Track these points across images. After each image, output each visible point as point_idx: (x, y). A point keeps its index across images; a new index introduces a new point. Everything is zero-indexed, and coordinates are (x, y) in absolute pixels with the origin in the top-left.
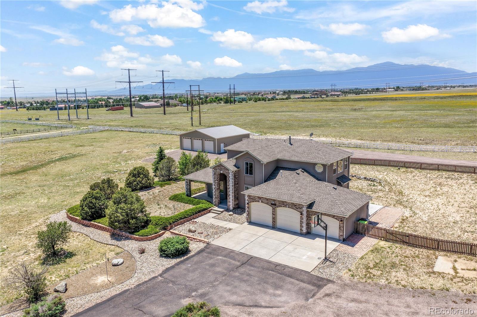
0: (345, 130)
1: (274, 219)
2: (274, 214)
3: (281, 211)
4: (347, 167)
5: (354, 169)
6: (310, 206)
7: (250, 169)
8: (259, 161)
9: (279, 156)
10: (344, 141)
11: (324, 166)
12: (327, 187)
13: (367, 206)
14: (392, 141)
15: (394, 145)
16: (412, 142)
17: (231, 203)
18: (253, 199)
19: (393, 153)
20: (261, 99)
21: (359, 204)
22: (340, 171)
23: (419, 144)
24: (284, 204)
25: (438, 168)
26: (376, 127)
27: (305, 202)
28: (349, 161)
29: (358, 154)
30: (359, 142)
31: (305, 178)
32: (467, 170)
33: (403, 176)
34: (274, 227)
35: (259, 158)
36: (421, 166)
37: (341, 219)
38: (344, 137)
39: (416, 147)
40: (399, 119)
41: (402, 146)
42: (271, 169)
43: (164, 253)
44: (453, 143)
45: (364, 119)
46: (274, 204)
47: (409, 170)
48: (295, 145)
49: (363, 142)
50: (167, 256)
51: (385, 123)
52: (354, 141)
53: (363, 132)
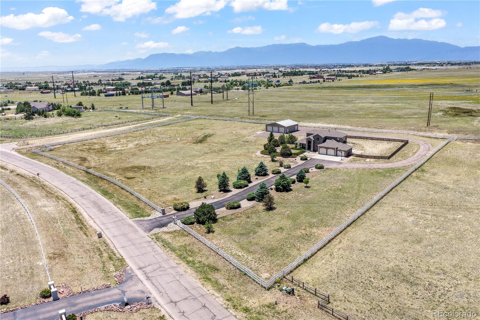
0: (343, 119)
1: (327, 153)
2: (327, 151)
3: (328, 150)
4: (346, 139)
5: (348, 140)
6: (337, 148)
7: (318, 139)
8: (321, 137)
9: (326, 136)
10: (343, 127)
11: (340, 138)
12: (341, 144)
13: (351, 149)
14: (366, 127)
15: (366, 129)
16: (375, 128)
17: (312, 149)
18: (321, 147)
19: (364, 133)
20: (270, 85)
21: (349, 148)
22: (344, 140)
23: (378, 129)
24: (330, 148)
25: (378, 139)
26: (360, 118)
27: (336, 147)
28: (347, 137)
29: (349, 134)
30: (350, 127)
31: (334, 142)
32: (387, 140)
33: (365, 142)
34: (327, 155)
35: (321, 136)
36: (372, 139)
37: (345, 151)
38: (342, 124)
39: (376, 130)
40: (374, 111)
41: (370, 129)
42: (324, 139)
43: (302, 159)
44: (394, 128)
45: (354, 111)
46: (327, 148)
47: (368, 140)
48: (331, 132)
49: (352, 127)
50: (303, 160)
51: (366, 114)
52: (348, 127)
53: (352, 121)
